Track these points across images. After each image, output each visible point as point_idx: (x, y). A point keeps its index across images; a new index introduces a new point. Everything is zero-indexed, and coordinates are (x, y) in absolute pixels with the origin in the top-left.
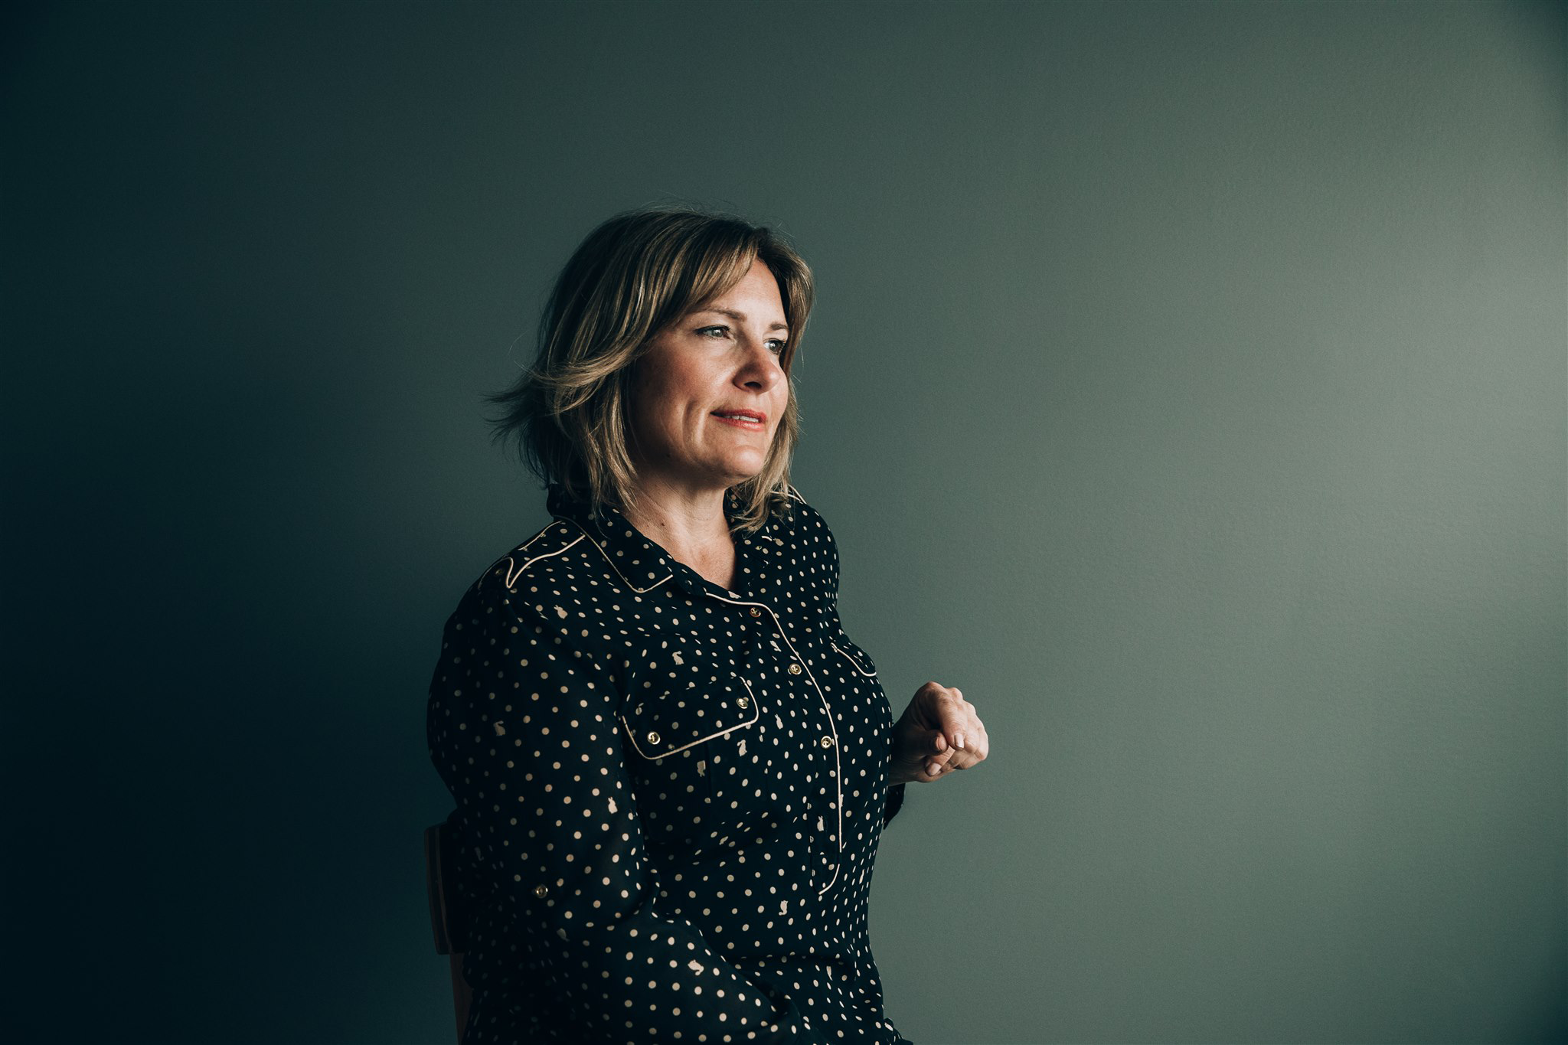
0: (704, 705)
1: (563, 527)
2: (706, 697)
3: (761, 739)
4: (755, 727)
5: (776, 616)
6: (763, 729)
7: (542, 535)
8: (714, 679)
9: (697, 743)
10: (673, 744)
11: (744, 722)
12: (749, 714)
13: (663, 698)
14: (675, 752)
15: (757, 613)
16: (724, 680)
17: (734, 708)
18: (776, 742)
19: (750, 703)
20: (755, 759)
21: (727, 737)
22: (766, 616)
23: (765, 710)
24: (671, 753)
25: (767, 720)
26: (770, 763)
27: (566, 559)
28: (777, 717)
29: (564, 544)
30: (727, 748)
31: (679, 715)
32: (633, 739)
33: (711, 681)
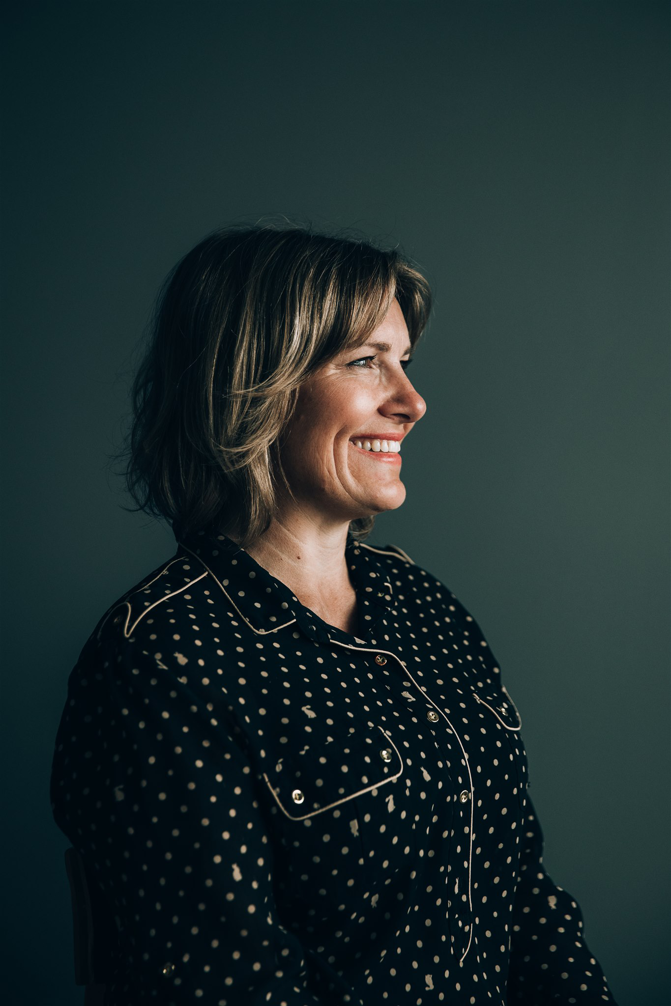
0: (346, 760)
1: (187, 563)
2: (347, 751)
3: (408, 793)
4: (401, 780)
5: (403, 664)
6: (408, 783)
7: (165, 572)
8: (352, 731)
9: (344, 800)
10: (318, 802)
11: (390, 776)
12: (394, 770)
13: (303, 753)
14: (320, 811)
15: (383, 661)
16: (363, 731)
17: (378, 761)
18: (423, 795)
19: (393, 755)
20: (403, 815)
21: (375, 793)
22: (392, 663)
23: (409, 762)
24: (317, 813)
25: (413, 773)
26: (417, 818)
27: (188, 597)
28: (422, 769)
29: (187, 580)
30: (375, 804)
31: (321, 771)
32: (277, 798)
33: (350, 733)
